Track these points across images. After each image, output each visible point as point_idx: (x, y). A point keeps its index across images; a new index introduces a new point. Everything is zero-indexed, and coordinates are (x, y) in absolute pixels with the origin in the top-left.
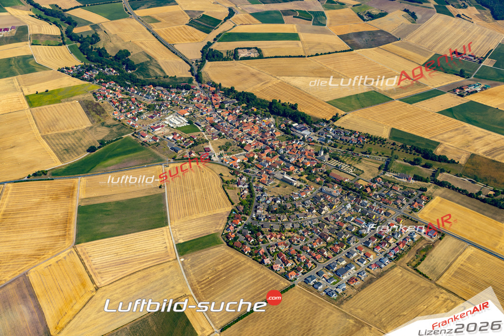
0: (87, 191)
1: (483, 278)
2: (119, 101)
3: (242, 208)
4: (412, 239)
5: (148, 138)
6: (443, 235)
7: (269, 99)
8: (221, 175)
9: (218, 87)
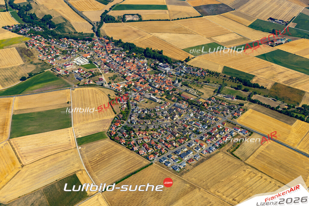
0: (19, 105)
1: (275, 159)
2: (43, 48)
3: (121, 116)
4: (232, 135)
5: (61, 72)
6: (252, 133)
7: (144, 47)
8: (109, 95)
9: (111, 39)
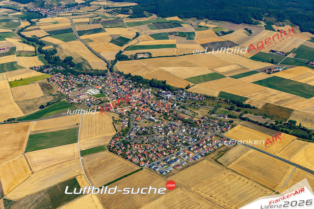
2: (62, 83)
3: (122, 133)
4: (218, 146)
5: (75, 101)
6: (237, 144)
7: (150, 79)
8: (113, 117)
9: (121, 74)
